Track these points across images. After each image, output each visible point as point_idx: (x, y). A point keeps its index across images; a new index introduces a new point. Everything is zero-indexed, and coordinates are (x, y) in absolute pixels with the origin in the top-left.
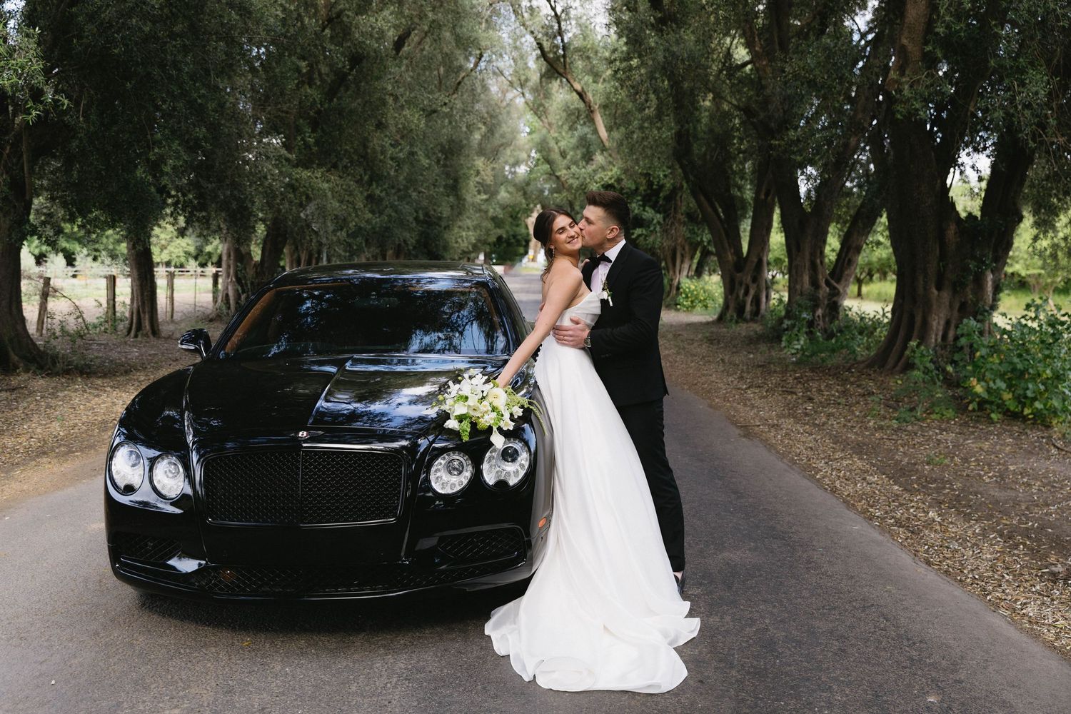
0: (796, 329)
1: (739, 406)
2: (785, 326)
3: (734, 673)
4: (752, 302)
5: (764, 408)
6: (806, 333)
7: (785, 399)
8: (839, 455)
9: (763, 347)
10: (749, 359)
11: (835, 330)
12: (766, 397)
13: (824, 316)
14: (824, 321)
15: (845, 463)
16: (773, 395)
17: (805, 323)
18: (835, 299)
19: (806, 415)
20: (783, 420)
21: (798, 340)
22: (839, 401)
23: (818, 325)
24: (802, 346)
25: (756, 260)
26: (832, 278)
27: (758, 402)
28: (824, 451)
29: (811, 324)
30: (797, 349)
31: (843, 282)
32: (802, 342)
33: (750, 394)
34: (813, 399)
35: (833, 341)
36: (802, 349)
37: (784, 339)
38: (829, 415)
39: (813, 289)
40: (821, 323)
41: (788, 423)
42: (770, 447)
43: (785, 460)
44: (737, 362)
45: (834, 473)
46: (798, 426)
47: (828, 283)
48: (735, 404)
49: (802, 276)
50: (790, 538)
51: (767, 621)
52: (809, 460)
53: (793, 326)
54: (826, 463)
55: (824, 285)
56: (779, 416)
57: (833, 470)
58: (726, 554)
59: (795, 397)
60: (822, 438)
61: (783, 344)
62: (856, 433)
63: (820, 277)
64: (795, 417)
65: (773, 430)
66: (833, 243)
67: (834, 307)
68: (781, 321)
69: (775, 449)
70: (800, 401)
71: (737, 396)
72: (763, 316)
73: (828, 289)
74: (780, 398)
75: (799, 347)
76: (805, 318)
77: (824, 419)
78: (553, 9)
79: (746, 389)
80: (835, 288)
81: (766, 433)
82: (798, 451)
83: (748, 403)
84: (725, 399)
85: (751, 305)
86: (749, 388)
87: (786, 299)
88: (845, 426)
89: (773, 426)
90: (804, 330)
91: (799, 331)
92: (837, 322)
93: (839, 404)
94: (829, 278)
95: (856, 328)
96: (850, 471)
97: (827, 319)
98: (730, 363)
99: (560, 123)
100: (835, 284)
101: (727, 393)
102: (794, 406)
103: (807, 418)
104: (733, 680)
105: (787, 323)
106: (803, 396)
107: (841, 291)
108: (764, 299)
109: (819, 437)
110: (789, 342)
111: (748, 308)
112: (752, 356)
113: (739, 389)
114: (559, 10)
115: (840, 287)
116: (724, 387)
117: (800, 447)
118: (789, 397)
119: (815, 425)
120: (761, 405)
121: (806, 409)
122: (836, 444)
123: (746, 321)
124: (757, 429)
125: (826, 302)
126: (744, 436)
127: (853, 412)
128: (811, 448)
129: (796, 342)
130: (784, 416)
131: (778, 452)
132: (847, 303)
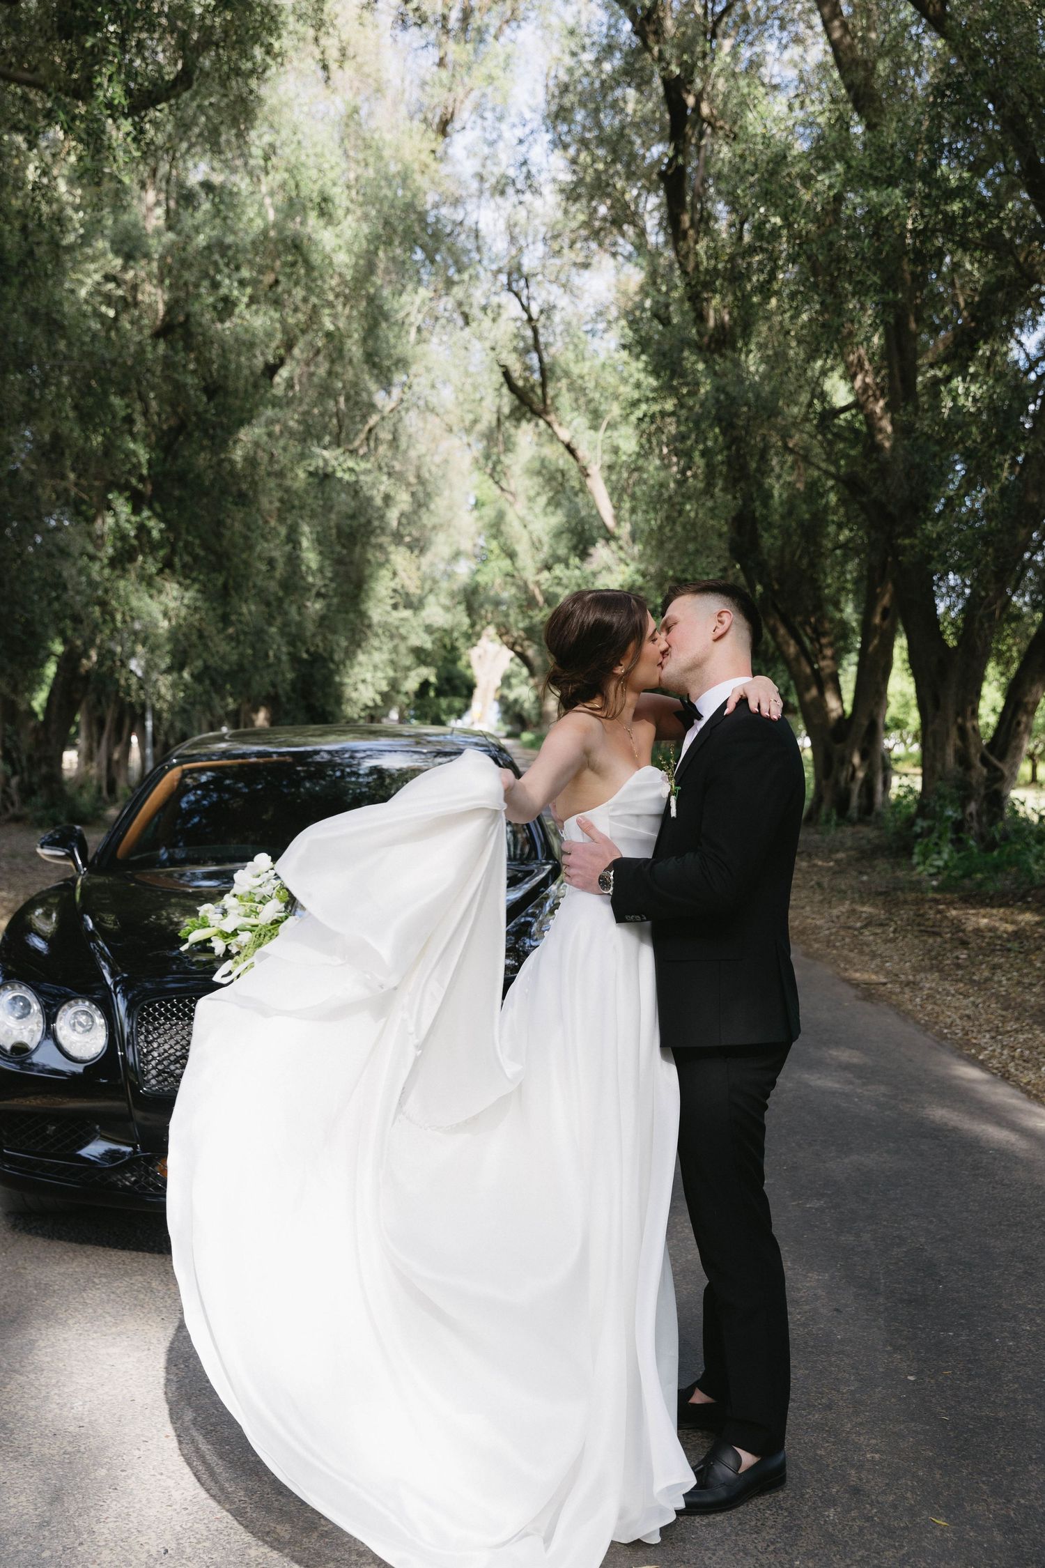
0: (935, 835)
1: (852, 955)
2: (917, 829)
3: (881, 1300)
4: (860, 790)
5: (891, 957)
6: (952, 841)
7: (925, 942)
8: (1012, 1026)
9: (882, 864)
10: (862, 882)
11: (998, 837)
12: (893, 940)
13: (979, 814)
14: (980, 822)
15: (1021, 1037)
16: (905, 937)
17: (950, 824)
18: (996, 786)
19: (959, 966)
20: (922, 975)
21: (939, 853)
22: (1009, 945)
23: (971, 828)
24: (946, 863)
25: (865, 723)
26: (992, 752)
27: (881, 948)
28: (988, 1021)
29: (959, 826)
30: (938, 867)
31: (1008, 759)
32: (945, 856)
33: (867, 935)
34: (968, 943)
35: (995, 853)
36: (946, 867)
37: (917, 850)
38: (994, 968)
39: (960, 769)
40: (975, 824)
41: (929, 982)
42: (906, 1015)
43: (929, 1033)
44: (843, 887)
45: (1005, 1052)
46: (947, 985)
47: (984, 761)
48: (845, 952)
49: (943, 749)
51: (922, 1240)
52: (967, 1034)
53: (930, 830)
54: (993, 1038)
55: (978, 764)
56: (916, 970)
57: (1003, 1047)
58: (855, 1157)
59: (939, 939)
60: (984, 1002)
61: (916, 859)
62: (1037, 995)
63: (973, 750)
64: (941, 971)
65: (907, 990)
66: (991, 698)
67: (996, 800)
68: (910, 822)
69: (914, 1018)
70: (948, 946)
71: (847, 940)
72: (879, 815)
73: (985, 771)
74: (916, 942)
75: (940, 863)
76: (949, 817)
77: (986, 974)
79: (862, 928)
80: (997, 769)
81: (896, 994)
82: (949, 1021)
83: (867, 950)
84: (829, 943)
85: (859, 796)
86: (865, 926)
87: (918, 787)
88: (1019, 983)
89: (908, 984)
90: (949, 835)
91: (940, 837)
92: (1000, 825)
93: (1009, 950)
94: (986, 753)
95: (1031, 832)
96: (1031, 1049)
97: (984, 819)
98: (832, 889)
99: (532, 493)
100: (996, 762)
101: (831, 934)
102: (939, 954)
103: (960, 972)
104: (882, 1309)
105: (921, 824)
106: (952, 939)
107: (1006, 773)
108: (880, 787)
109: (980, 1000)
110: (925, 856)
111: (855, 801)
112: (865, 878)
113: (849, 928)
115: (1005, 769)
116: (826, 926)
117: (951, 1016)
118: (931, 941)
119: (972, 982)
120: (888, 953)
121: (957, 958)
122: (1005, 1009)
123: (852, 823)
124: (883, 988)
125: (982, 792)
126: (864, 999)
127: (1031, 964)
128: (969, 1017)
129: (935, 856)
130: (923, 969)
131: (918, 1022)
132: (1016, 794)
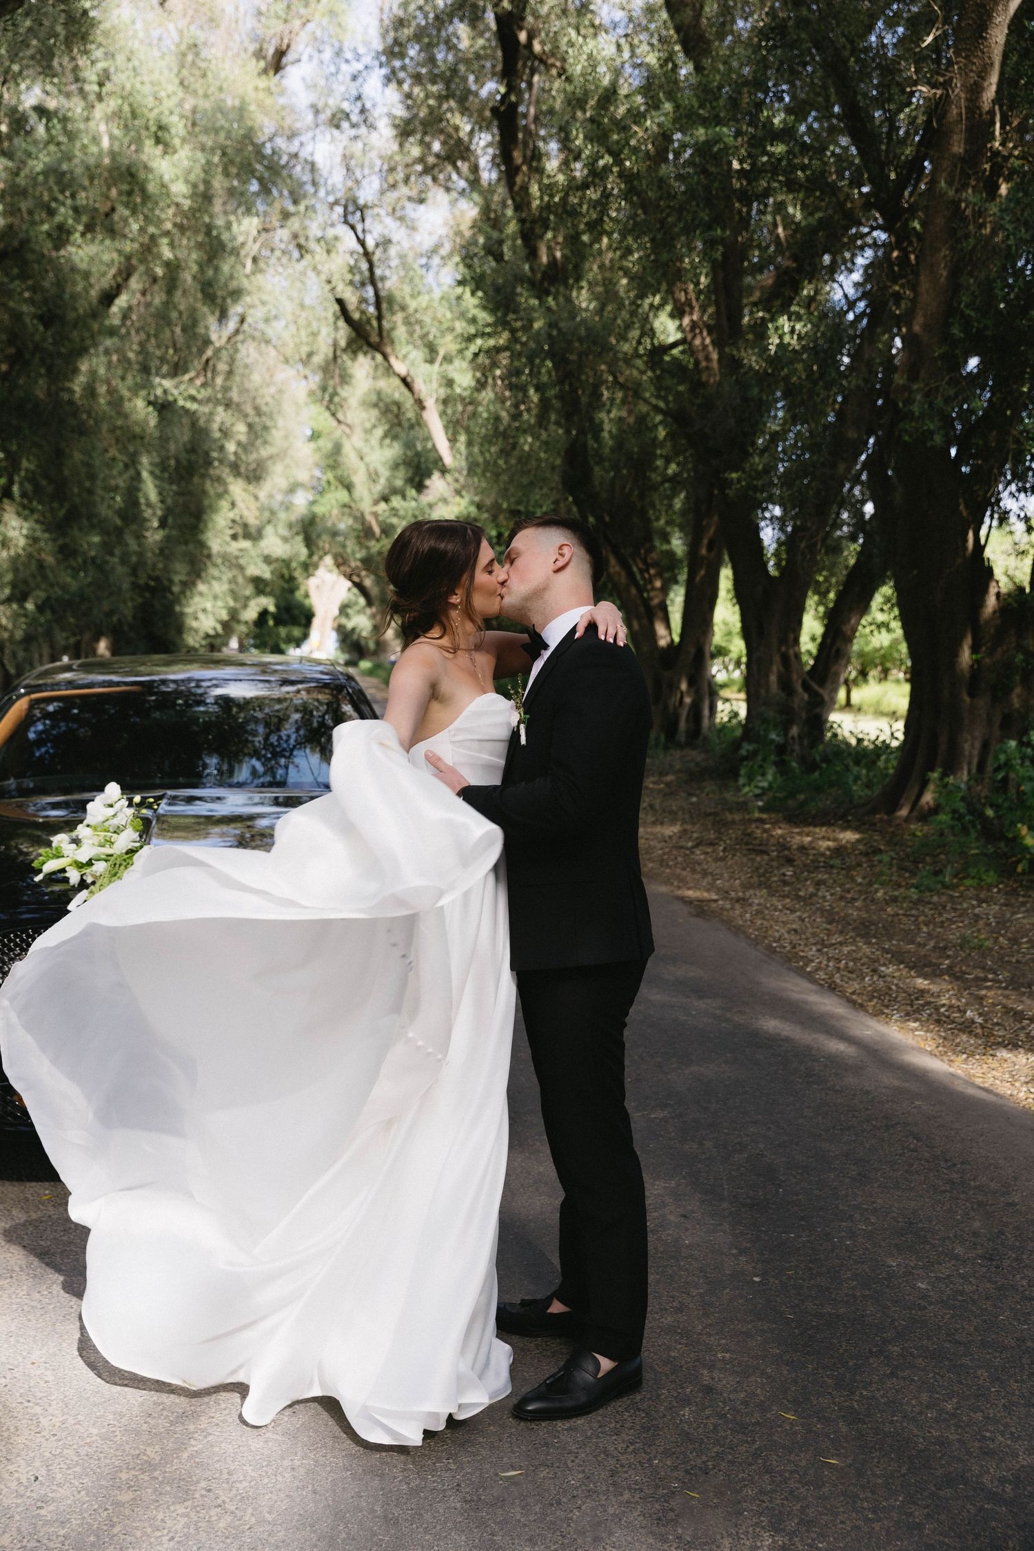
0: (759, 758)
1: (684, 873)
2: (743, 752)
3: (725, 1205)
4: (688, 715)
5: (721, 875)
6: (775, 763)
7: (753, 860)
8: (837, 938)
9: (710, 786)
10: (692, 803)
11: (818, 758)
12: (723, 859)
13: (800, 737)
14: (801, 745)
15: (846, 950)
16: (734, 855)
17: (773, 747)
18: (818, 710)
19: (785, 883)
20: (751, 892)
21: (763, 775)
22: (832, 862)
23: (793, 751)
24: (770, 784)
25: (693, 650)
26: (812, 678)
27: (712, 867)
28: (814, 935)
29: (782, 749)
30: (763, 788)
31: (828, 685)
32: (770, 777)
33: (699, 855)
34: (793, 861)
35: (817, 774)
36: (770, 787)
37: (743, 772)
38: (818, 884)
39: (783, 695)
40: (797, 748)
41: (758, 898)
42: (737, 931)
43: (759, 947)
44: (674, 808)
45: (831, 964)
46: (775, 901)
47: (806, 687)
48: (678, 871)
49: (767, 676)
50: (780, 1046)
51: (762, 1146)
52: (794, 947)
53: (755, 753)
54: (819, 950)
55: (800, 690)
56: (745, 887)
57: (829, 960)
58: (695, 1068)
59: (766, 857)
60: (810, 917)
61: (742, 781)
62: (859, 909)
63: (795, 676)
64: (768, 887)
65: (737, 906)
66: (812, 626)
67: (817, 724)
68: (736, 745)
69: (744, 932)
70: (775, 864)
71: (680, 859)
72: (705, 739)
73: (806, 696)
74: (745, 860)
75: (765, 784)
76: (773, 741)
77: (811, 890)
78: (362, 243)
79: (693, 847)
80: (817, 694)
81: (728, 910)
82: (777, 935)
83: (698, 868)
84: (662, 862)
85: (687, 721)
86: (697, 846)
87: (743, 713)
88: (842, 898)
89: (738, 900)
90: (773, 758)
91: (764, 760)
92: (821, 747)
93: (832, 867)
94: (807, 678)
95: (850, 754)
96: (854, 960)
97: (806, 742)
98: (664, 811)
99: (368, 425)
100: (816, 687)
101: (664, 854)
102: (766, 872)
103: (787, 889)
104: (726, 1213)
105: (747, 748)
106: (778, 857)
107: (826, 698)
108: (706, 712)
109: (805, 915)
110: (750, 778)
111: (683, 725)
112: (694, 799)
113: (681, 847)
114: (370, 243)
115: (825, 694)
116: (659, 846)
117: (779, 930)
118: (758, 859)
119: (798, 898)
120: (718, 871)
121: (784, 875)
122: (830, 923)
123: (680, 746)
124: (714, 905)
125: (804, 715)
126: (697, 916)
127: (853, 879)
128: (795, 931)
129: (759, 778)
130: (752, 886)
131: (748, 937)
132: (834, 717)
